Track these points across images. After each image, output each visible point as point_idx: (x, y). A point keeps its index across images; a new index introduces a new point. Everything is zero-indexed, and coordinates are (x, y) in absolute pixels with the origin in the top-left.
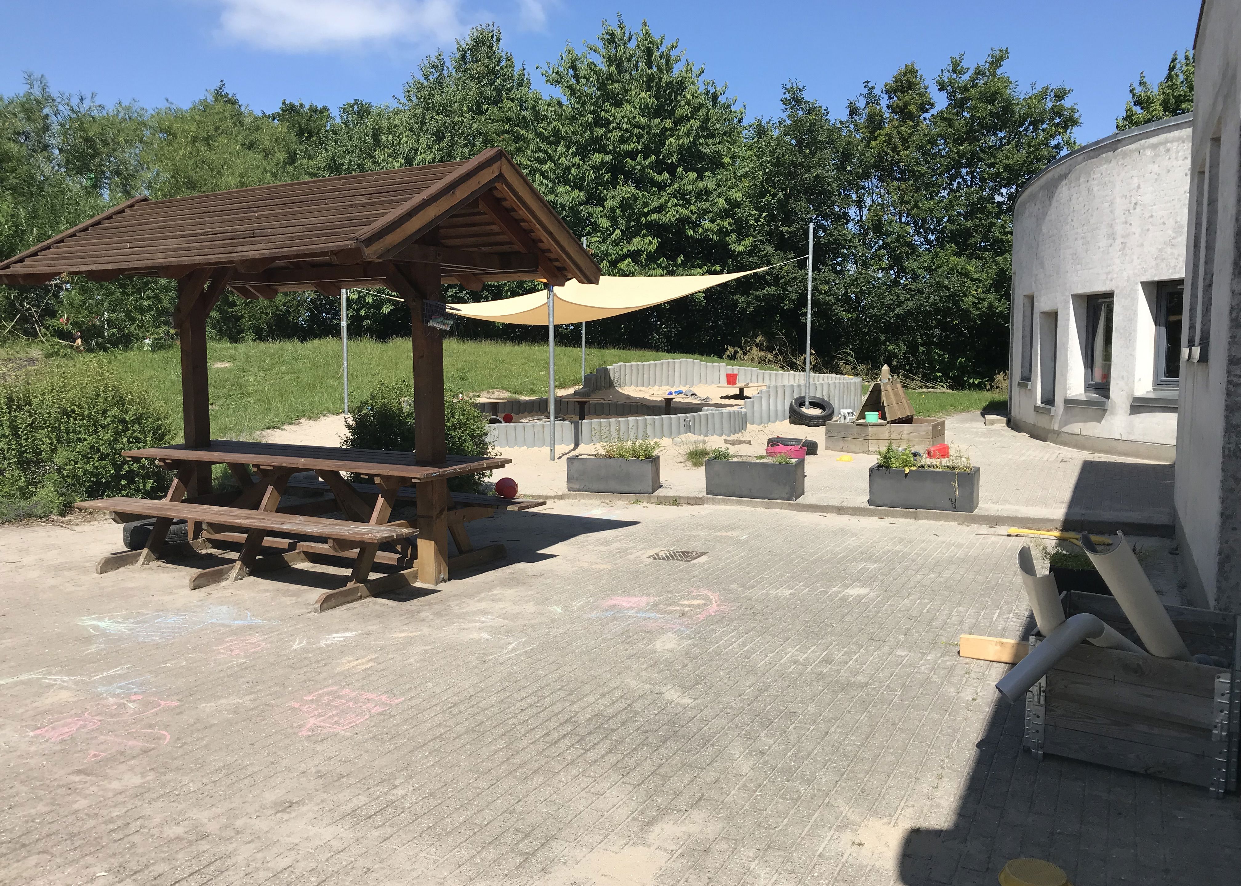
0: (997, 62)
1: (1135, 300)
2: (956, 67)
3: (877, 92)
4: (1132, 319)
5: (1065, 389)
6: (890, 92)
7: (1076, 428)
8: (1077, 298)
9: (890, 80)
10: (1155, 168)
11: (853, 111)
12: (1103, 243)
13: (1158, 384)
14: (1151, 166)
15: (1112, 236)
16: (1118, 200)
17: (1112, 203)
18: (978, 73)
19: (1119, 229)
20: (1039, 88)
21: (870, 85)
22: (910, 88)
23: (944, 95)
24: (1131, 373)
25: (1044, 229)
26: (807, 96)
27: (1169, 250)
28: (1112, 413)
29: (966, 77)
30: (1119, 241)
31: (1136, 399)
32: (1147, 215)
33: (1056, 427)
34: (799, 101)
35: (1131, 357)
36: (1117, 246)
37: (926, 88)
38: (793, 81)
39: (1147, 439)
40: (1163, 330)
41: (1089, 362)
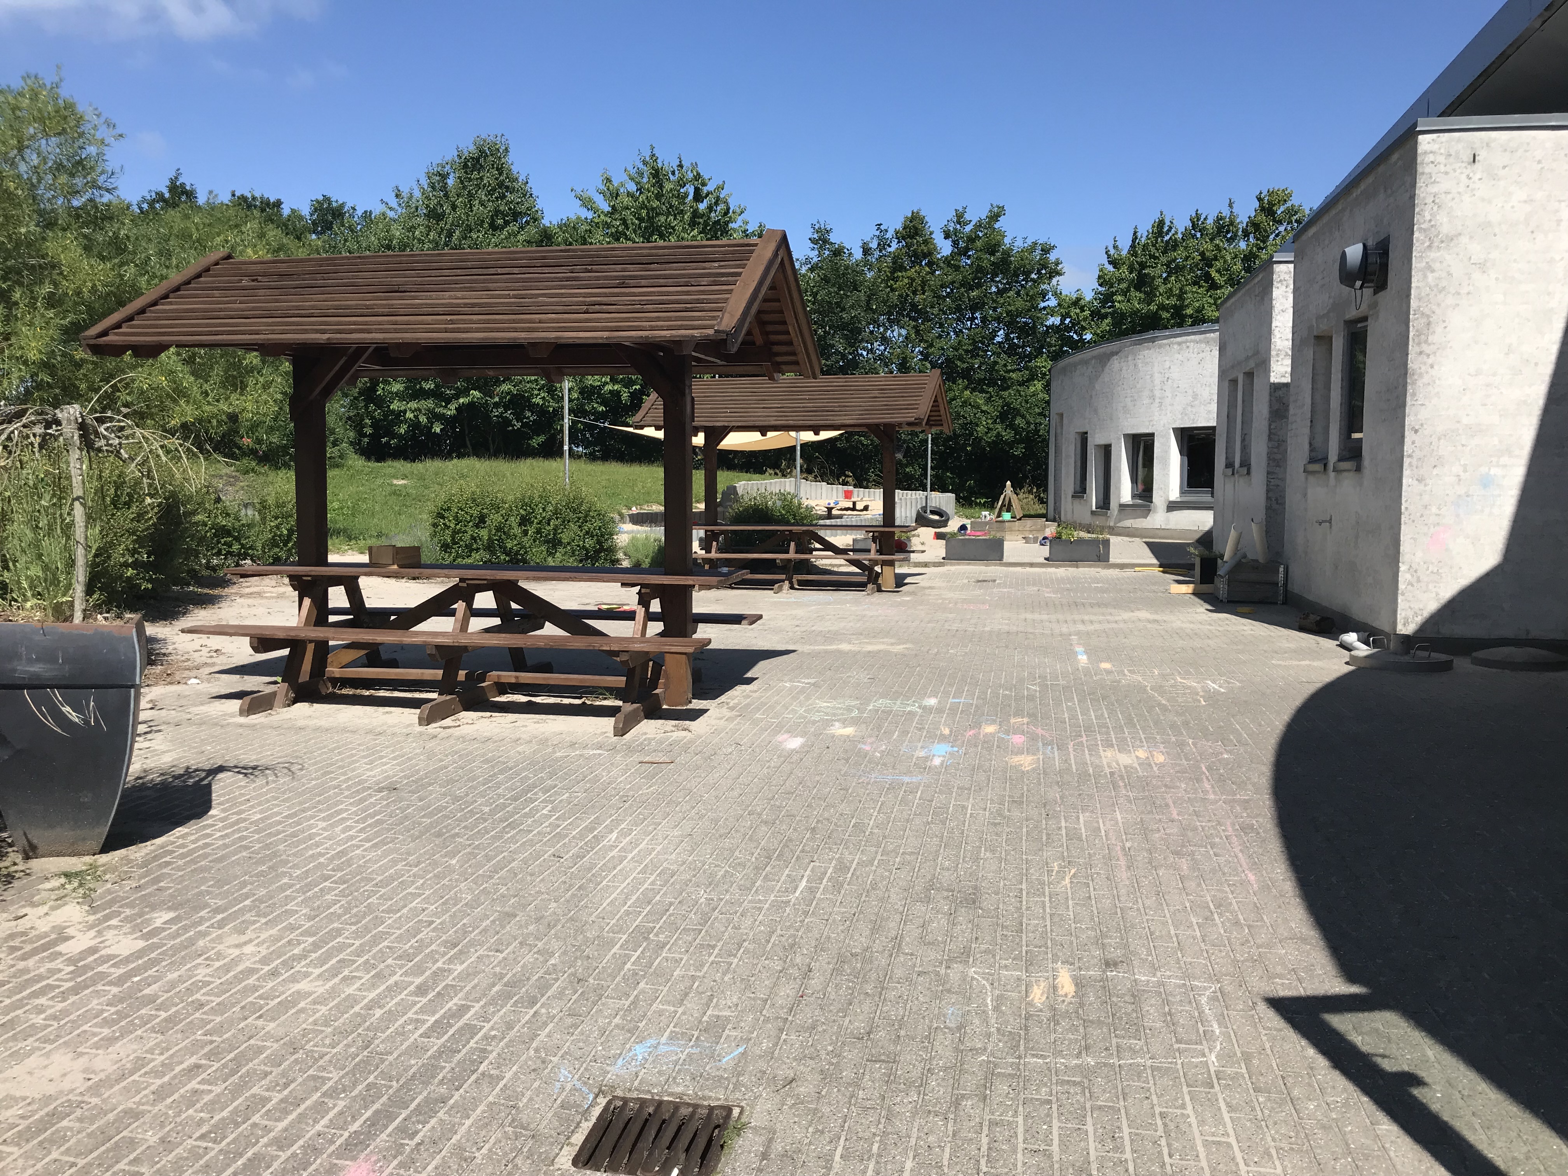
0: (995, 217)
1: (1168, 439)
2: (960, 218)
3: (889, 235)
4: (1167, 452)
5: (1119, 497)
6: (900, 237)
7: (1128, 523)
8: (1126, 436)
9: (899, 226)
10: (1180, 357)
11: (866, 251)
12: (1146, 401)
13: (1182, 492)
14: (1177, 356)
15: (1153, 397)
16: (1156, 375)
17: (1152, 376)
18: (979, 226)
19: (1157, 393)
20: (1029, 242)
21: (882, 227)
22: (917, 234)
23: (949, 242)
24: (1167, 486)
25: (1097, 387)
26: (833, 238)
27: (1189, 408)
28: (1155, 512)
29: (968, 228)
30: (1157, 400)
31: (1170, 502)
32: (1175, 386)
33: (1112, 524)
34: (826, 241)
35: (1167, 475)
36: (1156, 404)
37: (931, 233)
38: (822, 223)
39: (1179, 527)
40: (1186, 459)
41: (1134, 480)
